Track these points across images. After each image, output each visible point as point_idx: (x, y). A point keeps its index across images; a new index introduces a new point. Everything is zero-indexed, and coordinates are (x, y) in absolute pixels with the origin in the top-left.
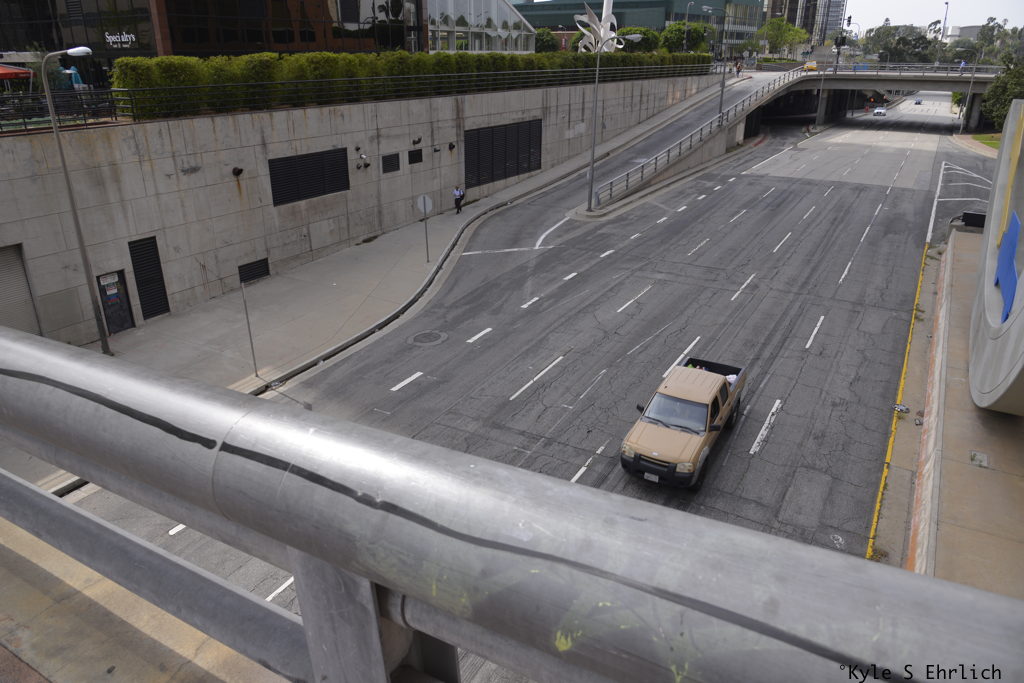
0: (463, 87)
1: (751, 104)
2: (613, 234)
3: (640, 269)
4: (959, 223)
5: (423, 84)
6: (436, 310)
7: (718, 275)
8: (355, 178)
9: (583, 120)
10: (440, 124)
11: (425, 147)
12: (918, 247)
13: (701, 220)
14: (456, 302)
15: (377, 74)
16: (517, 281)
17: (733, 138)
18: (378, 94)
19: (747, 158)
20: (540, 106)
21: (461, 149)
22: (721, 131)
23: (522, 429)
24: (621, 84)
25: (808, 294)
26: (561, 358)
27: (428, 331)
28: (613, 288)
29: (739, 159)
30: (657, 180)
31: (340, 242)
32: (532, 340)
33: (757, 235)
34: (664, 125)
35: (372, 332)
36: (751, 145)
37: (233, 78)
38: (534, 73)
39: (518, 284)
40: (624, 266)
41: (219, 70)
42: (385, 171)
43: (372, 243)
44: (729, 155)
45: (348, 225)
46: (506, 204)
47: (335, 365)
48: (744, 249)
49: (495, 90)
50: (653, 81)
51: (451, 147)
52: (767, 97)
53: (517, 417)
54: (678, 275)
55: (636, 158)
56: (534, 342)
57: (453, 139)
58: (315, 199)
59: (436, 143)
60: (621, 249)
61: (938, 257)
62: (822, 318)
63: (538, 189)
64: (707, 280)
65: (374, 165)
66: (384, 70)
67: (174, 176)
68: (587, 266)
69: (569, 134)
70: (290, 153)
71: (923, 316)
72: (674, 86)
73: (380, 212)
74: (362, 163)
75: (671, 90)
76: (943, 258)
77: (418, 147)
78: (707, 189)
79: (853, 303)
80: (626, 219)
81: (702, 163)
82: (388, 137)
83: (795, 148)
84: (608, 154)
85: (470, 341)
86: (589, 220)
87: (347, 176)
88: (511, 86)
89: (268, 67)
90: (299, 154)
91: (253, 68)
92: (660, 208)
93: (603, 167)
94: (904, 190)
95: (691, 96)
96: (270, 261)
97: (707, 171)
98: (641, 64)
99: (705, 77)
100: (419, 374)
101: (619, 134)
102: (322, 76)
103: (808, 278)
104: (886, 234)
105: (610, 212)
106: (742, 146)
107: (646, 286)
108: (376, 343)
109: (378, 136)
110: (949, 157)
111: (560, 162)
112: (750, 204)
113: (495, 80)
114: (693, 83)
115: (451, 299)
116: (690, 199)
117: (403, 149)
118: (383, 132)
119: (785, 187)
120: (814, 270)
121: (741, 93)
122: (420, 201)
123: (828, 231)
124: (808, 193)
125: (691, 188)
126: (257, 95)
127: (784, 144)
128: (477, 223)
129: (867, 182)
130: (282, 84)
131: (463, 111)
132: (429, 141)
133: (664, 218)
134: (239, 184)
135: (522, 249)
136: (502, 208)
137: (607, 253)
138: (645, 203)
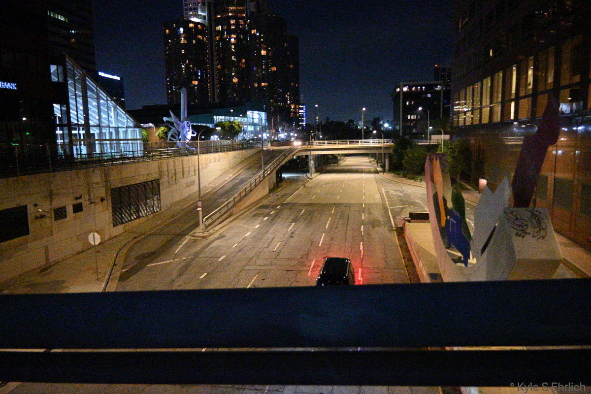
1: (278, 164)
2: (221, 246)
8: (33, 226)
10: (94, 186)
11: (84, 201)
20: (157, 171)
30: (236, 211)
42: (56, 219)
43: (47, 272)
44: (272, 194)
51: (102, 200)
52: (285, 160)
57: (103, 195)
59: (92, 198)
60: (229, 255)
65: (48, 216)
68: (212, 268)
69: (176, 187)
74: (38, 215)
77: (79, 201)
78: (267, 213)
82: (58, 195)
83: (305, 187)
87: (28, 226)
94: (371, 204)
104: (373, 227)
105: (215, 232)
109: (51, 195)
116: (259, 221)
117: (68, 203)
119: (310, 209)
122: (91, 236)
127: (298, 185)
129: (351, 202)
131: (109, 176)
132: (87, 197)
133: (249, 233)
135: (164, 263)
136: (140, 237)
137: (222, 258)
138: (233, 225)
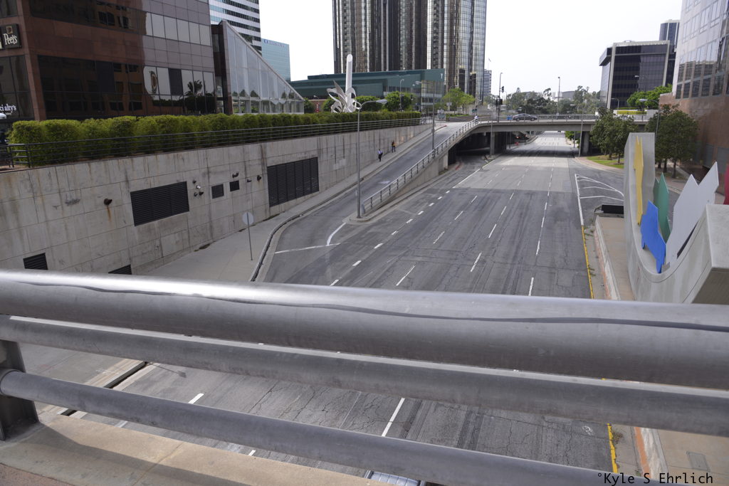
0: (264, 137)
1: (452, 143)
2: (379, 233)
3: (404, 255)
4: (600, 211)
5: (238, 136)
7: (457, 255)
8: (193, 202)
9: (344, 157)
10: (250, 163)
11: (241, 179)
12: (577, 229)
13: (435, 219)
15: (205, 130)
17: (442, 165)
18: (206, 144)
19: (453, 177)
20: (316, 148)
21: (265, 179)
22: (434, 160)
24: (367, 132)
25: (519, 263)
28: (389, 269)
29: (449, 178)
30: (400, 194)
31: (183, 250)
33: (475, 227)
34: (396, 159)
36: (453, 169)
37: (103, 134)
38: (310, 127)
40: (393, 253)
41: (93, 130)
42: (214, 197)
43: (206, 249)
44: (441, 176)
45: (189, 237)
46: (299, 216)
48: (469, 237)
49: (285, 138)
50: (386, 130)
51: (259, 178)
52: (460, 138)
54: (431, 258)
55: (382, 180)
57: (260, 173)
58: (164, 220)
59: (248, 176)
60: (387, 242)
61: (591, 234)
62: (533, 279)
63: (319, 205)
64: (451, 259)
65: (206, 193)
66: (210, 126)
67: (60, 207)
68: (367, 256)
69: (336, 167)
70: (146, 187)
71: (594, 273)
72: (399, 132)
73: (211, 227)
74: (198, 192)
75: (398, 135)
76: (595, 234)
77: (236, 179)
78: (434, 198)
79: (549, 268)
80: (385, 222)
81: (426, 182)
82: (215, 173)
83: (482, 170)
86: (360, 224)
87: (188, 201)
88: (295, 136)
89: (129, 126)
90: (153, 187)
91: (118, 127)
92: (406, 213)
93: (363, 187)
94: (557, 193)
95: (410, 139)
96: (132, 267)
97: (429, 187)
98: (377, 119)
99: (417, 126)
101: (368, 165)
102: (168, 132)
103: (516, 253)
104: (556, 221)
105: (373, 218)
106: (448, 170)
107: (411, 266)
109: (209, 172)
110: (578, 171)
111: (331, 186)
112: (465, 207)
113: (285, 132)
114: (411, 130)
117: (226, 181)
118: (211, 170)
119: (483, 195)
120: (518, 247)
121: (443, 136)
122: (245, 216)
123: (519, 222)
124: (499, 198)
125: (423, 199)
126: (120, 147)
127: (474, 168)
128: (281, 230)
129: (534, 189)
130: (139, 138)
131: (265, 153)
132: (243, 174)
133: (411, 220)
134: (109, 211)
135: (318, 247)
136: (296, 219)
137: (379, 245)
138: (395, 211)
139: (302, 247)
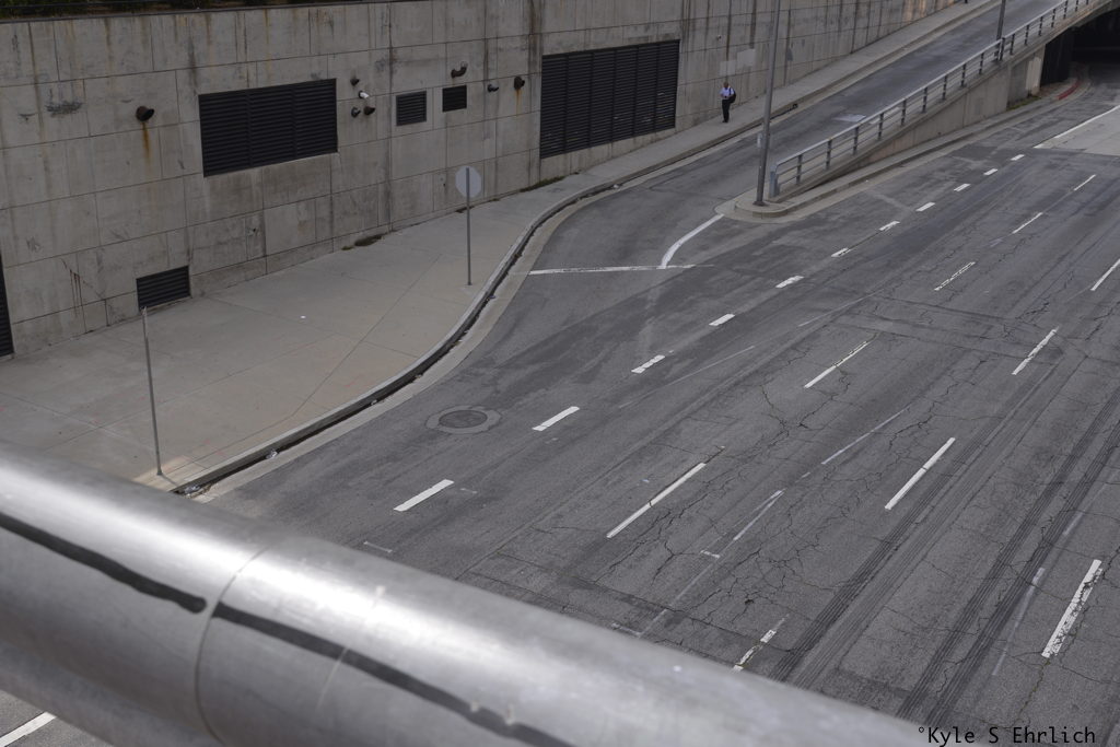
1: (1056, 25)
3: (849, 312)
6: (482, 371)
7: (990, 328)
8: (347, 131)
9: (752, 45)
11: (472, 82)
13: (958, 228)
14: (518, 357)
16: (627, 323)
17: (1022, 83)
19: (1045, 120)
20: (677, 18)
21: (535, 88)
22: (998, 70)
23: (628, 589)
26: (701, 466)
27: (463, 408)
28: (798, 344)
29: (1031, 121)
30: (882, 154)
31: (315, 244)
32: (650, 431)
33: (1062, 258)
34: (898, 57)
35: (365, 405)
36: (1054, 96)
39: (629, 330)
40: (821, 305)
42: (400, 122)
43: (371, 247)
45: (332, 214)
46: (611, 188)
47: (297, 460)
48: (1037, 283)
51: (519, 84)
53: (620, 568)
54: (917, 326)
55: (844, 113)
56: (653, 436)
57: (522, 71)
58: (276, 167)
60: (812, 276)
63: (666, 164)
64: (968, 336)
65: (381, 111)
67: (35, 117)
68: (753, 303)
69: (727, 68)
70: (236, 85)
73: (388, 194)
74: (361, 106)
77: (460, 81)
80: (823, 222)
81: (964, 127)
84: (795, 105)
85: (540, 428)
86: (758, 220)
87: (335, 130)
90: (253, 86)
92: (887, 204)
93: (787, 128)
96: (191, 272)
97: (970, 142)
100: (446, 483)
101: (817, 70)
105: (796, 208)
106: (1036, 97)
107: (859, 343)
108: (372, 424)
112: (1051, 203)
115: (508, 351)
116: (940, 191)
117: (433, 84)
118: (400, 54)
119: (1116, 172)
122: (460, 177)
125: (942, 170)
127: (1112, 98)
128: (559, 218)
132: (479, 71)
133: (894, 223)
134: (146, 136)
135: (636, 268)
136: (602, 195)
137: (790, 281)
138: (858, 196)
139: (597, 266)
